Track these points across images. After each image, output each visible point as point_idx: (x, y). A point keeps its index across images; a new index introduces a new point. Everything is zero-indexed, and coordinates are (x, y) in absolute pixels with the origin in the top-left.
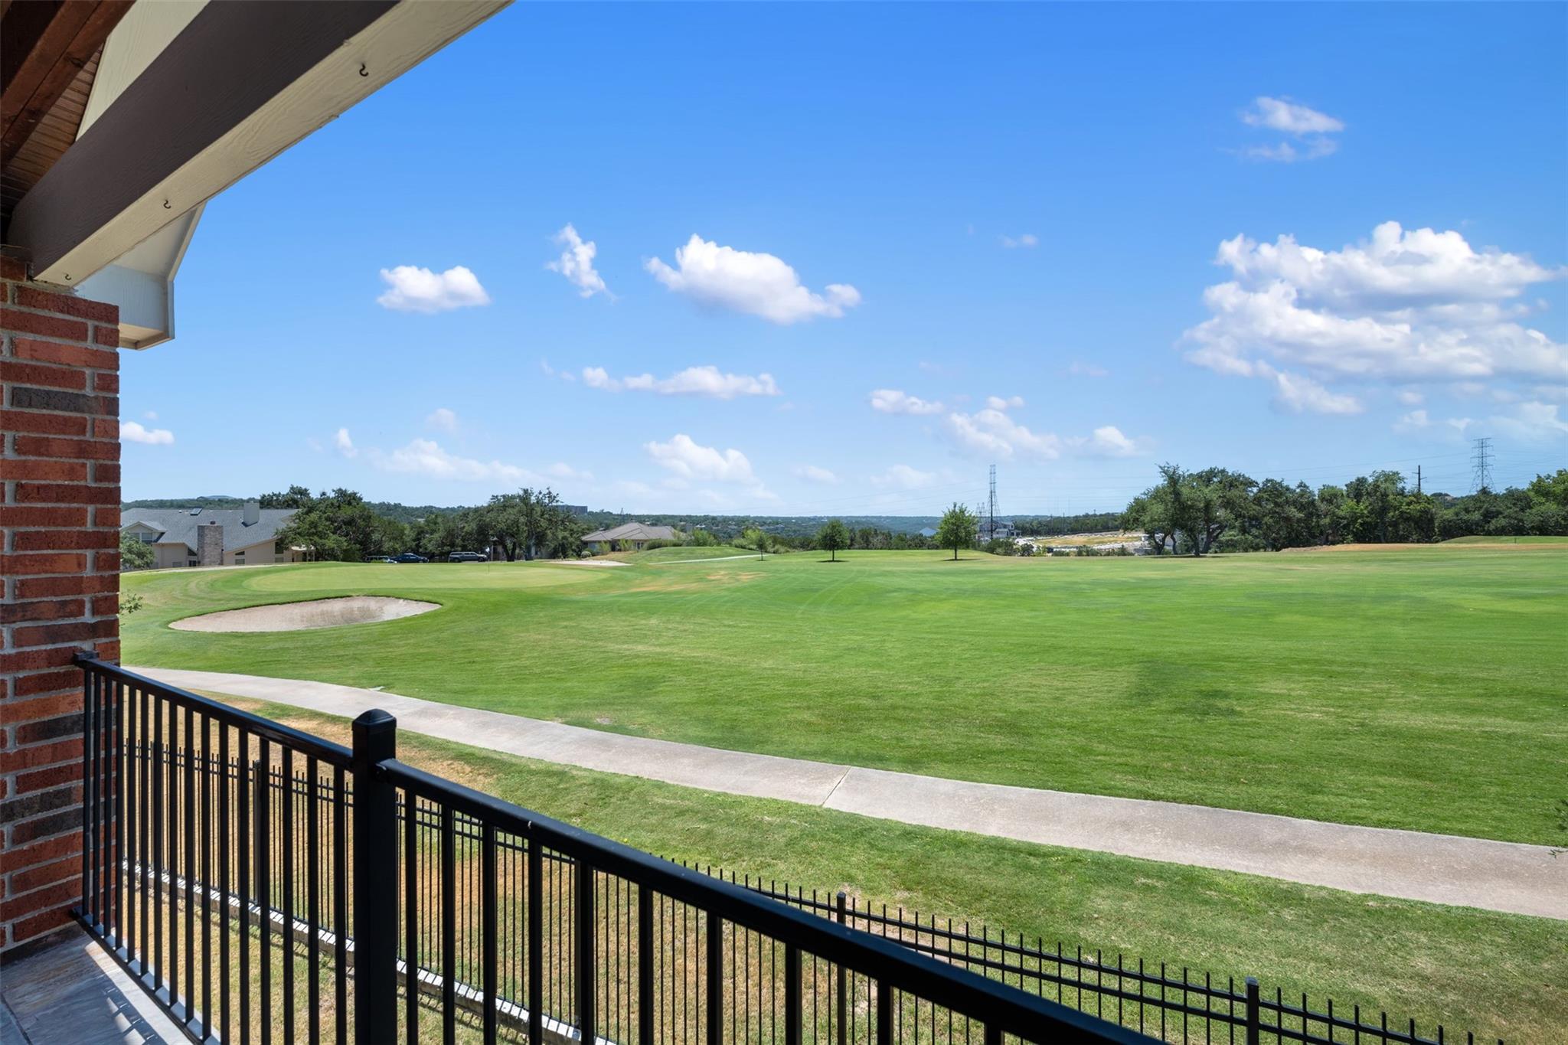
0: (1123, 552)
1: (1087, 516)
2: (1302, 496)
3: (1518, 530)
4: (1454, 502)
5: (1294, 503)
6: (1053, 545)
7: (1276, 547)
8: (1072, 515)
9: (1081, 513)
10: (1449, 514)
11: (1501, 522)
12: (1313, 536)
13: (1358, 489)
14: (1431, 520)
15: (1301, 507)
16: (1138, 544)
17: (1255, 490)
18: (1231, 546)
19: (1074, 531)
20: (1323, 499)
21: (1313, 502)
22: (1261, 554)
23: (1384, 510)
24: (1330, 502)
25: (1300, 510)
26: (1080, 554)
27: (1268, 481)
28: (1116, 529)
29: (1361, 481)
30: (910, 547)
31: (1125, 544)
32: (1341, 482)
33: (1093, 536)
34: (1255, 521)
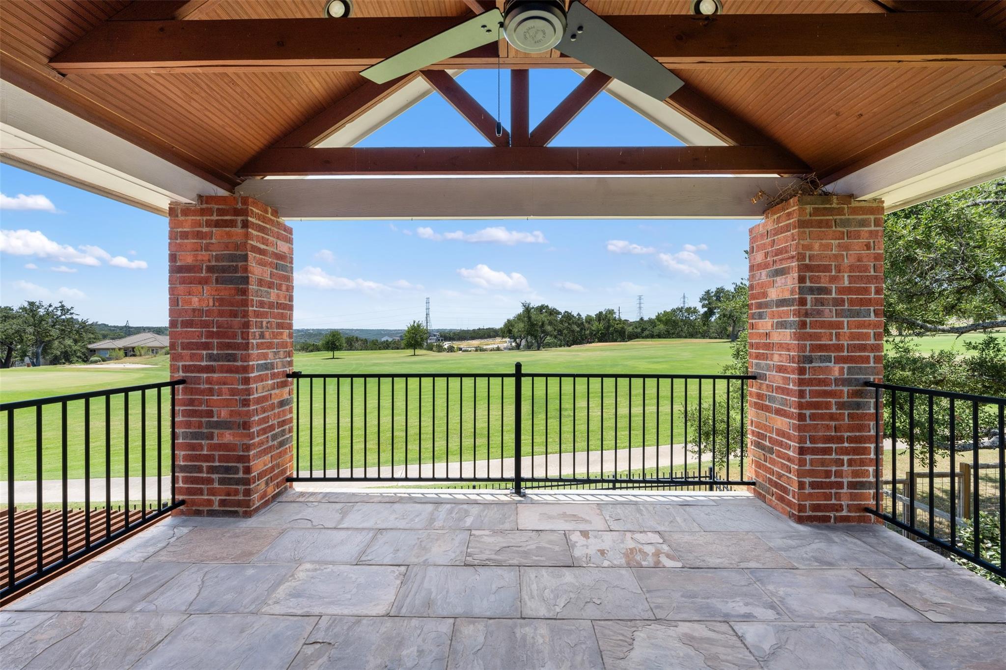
0: (498, 349)
1: (479, 329)
2: (579, 320)
3: (652, 336)
4: (631, 324)
5: (576, 323)
6: (462, 346)
7: (569, 345)
8: (471, 328)
9: (476, 328)
10: (630, 329)
11: (646, 333)
12: (583, 340)
13: (600, 316)
14: (625, 332)
15: (578, 325)
16: (505, 345)
17: (560, 316)
18: (549, 345)
19: (473, 338)
20: (587, 321)
21: (582, 323)
22: (562, 348)
23: (609, 327)
24: (589, 323)
25: (578, 327)
26: (476, 350)
27: (566, 312)
28: (494, 337)
29: (601, 313)
30: (380, 349)
31: (500, 345)
32: (593, 314)
33: (483, 341)
34: (560, 332)
